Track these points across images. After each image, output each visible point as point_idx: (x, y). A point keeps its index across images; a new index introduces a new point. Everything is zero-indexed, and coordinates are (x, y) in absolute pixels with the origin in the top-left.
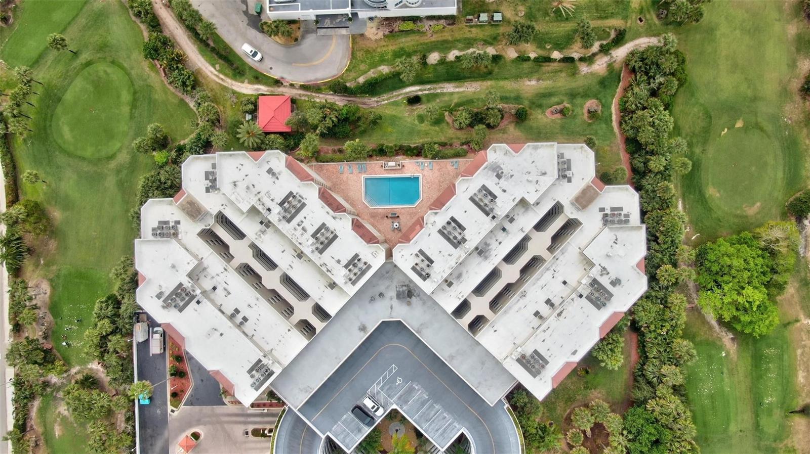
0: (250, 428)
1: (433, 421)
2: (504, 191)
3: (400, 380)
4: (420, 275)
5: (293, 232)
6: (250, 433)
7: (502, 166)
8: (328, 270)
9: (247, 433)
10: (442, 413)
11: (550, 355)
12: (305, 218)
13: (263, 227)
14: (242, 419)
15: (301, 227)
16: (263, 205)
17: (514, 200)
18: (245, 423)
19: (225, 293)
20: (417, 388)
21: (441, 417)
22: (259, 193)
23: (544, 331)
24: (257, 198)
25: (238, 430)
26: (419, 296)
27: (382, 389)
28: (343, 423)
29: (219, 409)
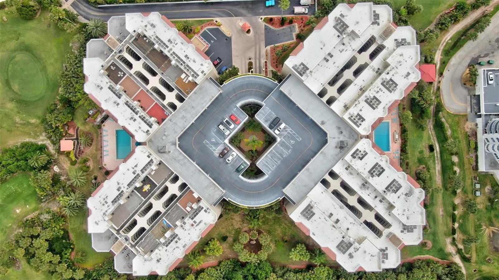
0: (253, 61)
1: (272, 160)
2: (399, 197)
3: (293, 142)
4: (354, 153)
5: (376, 86)
6: (250, 61)
7: (412, 196)
8: (356, 105)
9: (250, 59)
10: (276, 164)
11: (313, 221)
12: (384, 92)
13: (376, 70)
14: (258, 56)
15: (379, 90)
16: (391, 70)
17: (394, 202)
18: (255, 58)
19: (341, 50)
20: (289, 151)
21: (274, 164)
22: (397, 68)
23: (325, 218)
24: (394, 67)
25: (252, 55)
26: (340, 152)
27: (288, 133)
28: (270, 112)
29: (263, 44)
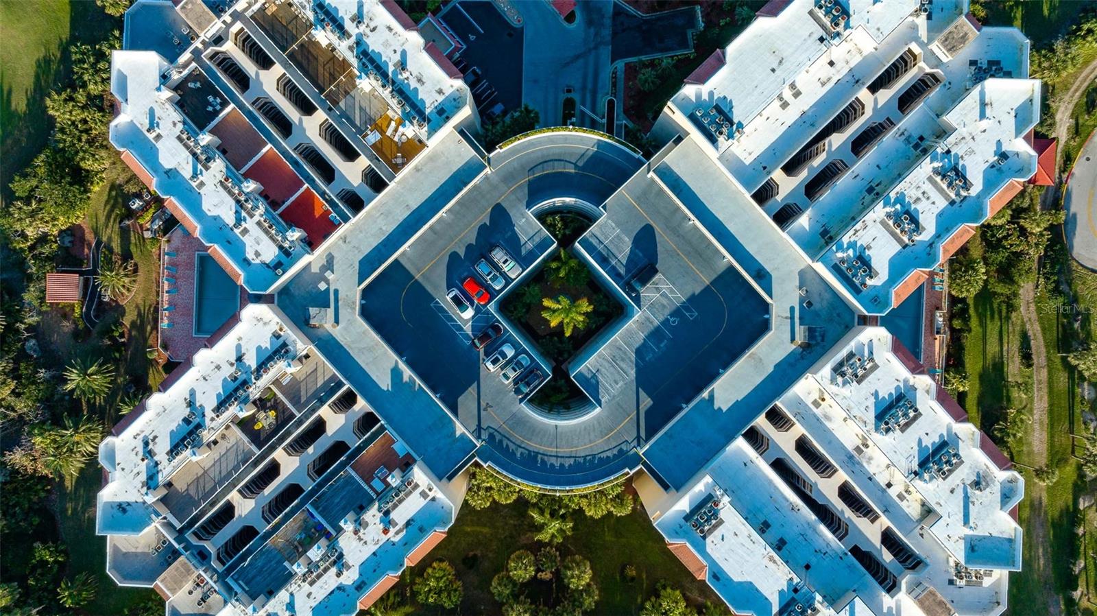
0: (576, 96)
1: (613, 366)
2: (952, 492)
3: (674, 322)
4: (841, 364)
5: (914, 184)
6: (569, 95)
7: (988, 490)
8: (856, 231)
9: (569, 91)
10: (624, 379)
11: (715, 542)
12: (934, 203)
13: (915, 140)
14: (590, 86)
15: (920, 196)
16: (956, 144)
17: (938, 503)
18: (584, 88)
19: (824, 79)
20: (662, 345)
21: (617, 377)
22: (973, 138)
23: (749, 536)
24: (965, 135)
25: (574, 80)
26: (802, 358)
27: (664, 295)
29: (606, 52)
